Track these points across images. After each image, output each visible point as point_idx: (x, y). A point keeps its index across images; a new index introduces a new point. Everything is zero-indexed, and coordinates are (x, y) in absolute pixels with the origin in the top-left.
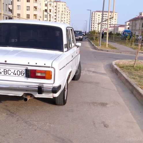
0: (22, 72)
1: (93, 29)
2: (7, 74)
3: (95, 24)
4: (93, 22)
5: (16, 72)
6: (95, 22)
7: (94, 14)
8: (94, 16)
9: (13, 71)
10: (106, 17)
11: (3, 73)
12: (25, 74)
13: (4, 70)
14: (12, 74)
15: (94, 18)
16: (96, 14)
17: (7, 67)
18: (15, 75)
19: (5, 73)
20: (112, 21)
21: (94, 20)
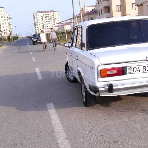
1: (38, 31)
2: (146, 71)
3: (39, 26)
4: (36, 24)
6: (39, 24)
7: (36, 16)
8: (36, 18)
10: (49, 17)
13: (143, 67)
15: (37, 20)
16: (37, 15)
17: (146, 64)
20: (55, 21)
21: (37, 22)
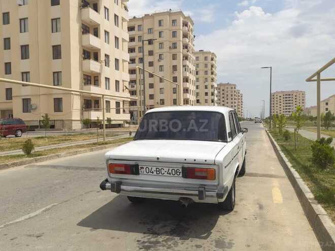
0: (178, 171)
2: (160, 174)
5: (170, 171)
8: (274, 98)
9: (166, 169)
11: (155, 173)
12: (181, 174)
13: (156, 168)
14: (166, 174)
15: (274, 101)
16: (276, 95)
17: (159, 165)
18: (169, 175)
19: (158, 172)
